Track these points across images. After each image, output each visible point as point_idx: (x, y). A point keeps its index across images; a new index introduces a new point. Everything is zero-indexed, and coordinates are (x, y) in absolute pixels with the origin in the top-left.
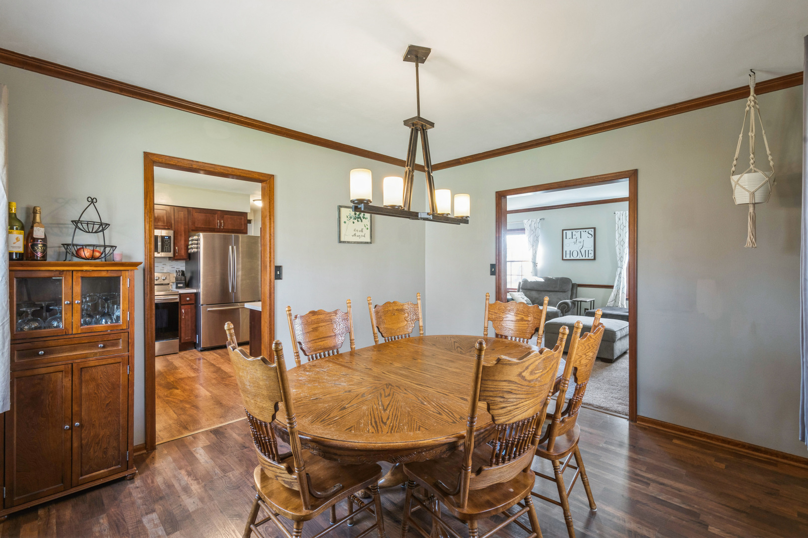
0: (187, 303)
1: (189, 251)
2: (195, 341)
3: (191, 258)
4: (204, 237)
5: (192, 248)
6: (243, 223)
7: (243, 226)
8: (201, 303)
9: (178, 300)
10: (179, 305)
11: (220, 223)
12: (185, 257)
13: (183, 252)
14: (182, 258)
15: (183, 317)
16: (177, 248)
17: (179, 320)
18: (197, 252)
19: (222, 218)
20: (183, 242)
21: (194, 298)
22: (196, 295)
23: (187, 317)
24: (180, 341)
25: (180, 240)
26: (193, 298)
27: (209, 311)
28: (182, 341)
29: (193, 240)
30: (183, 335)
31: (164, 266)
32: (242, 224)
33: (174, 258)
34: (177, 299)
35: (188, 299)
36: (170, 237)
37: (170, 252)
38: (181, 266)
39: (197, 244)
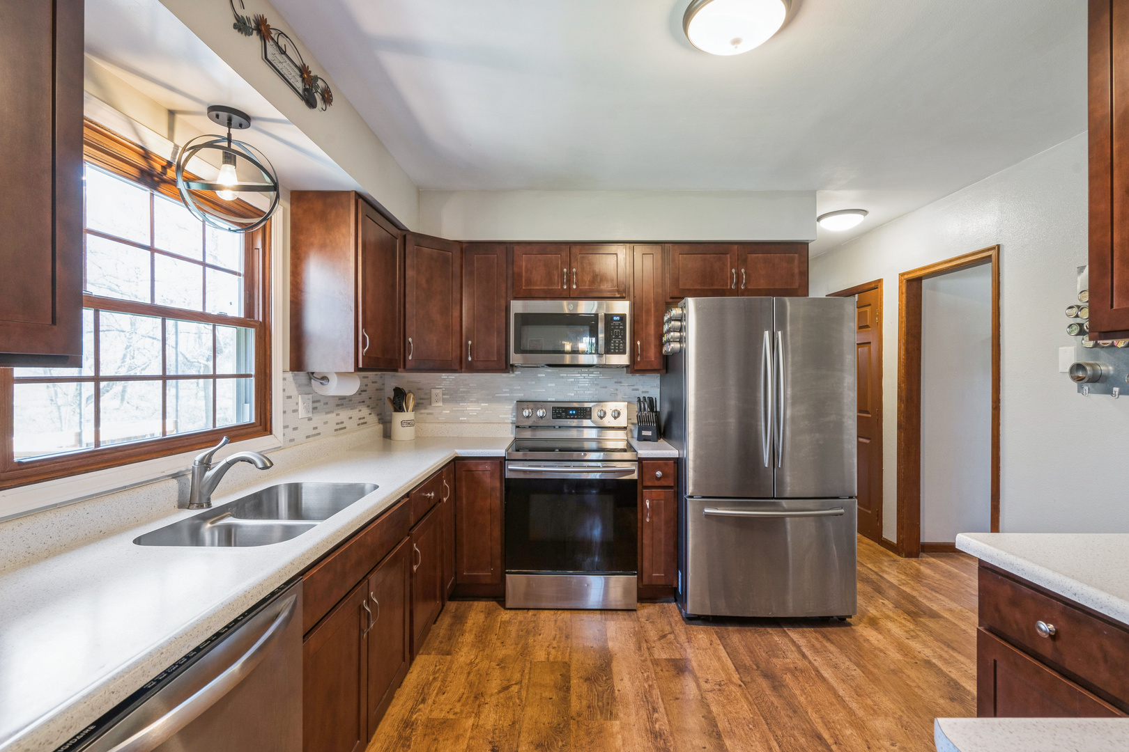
0: (657, 483)
1: (665, 349)
2: (675, 586)
3: (669, 365)
4: (698, 309)
5: (669, 341)
6: (796, 271)
7: (797, 277)
8: (690, 489)
9: (635, 476)
10: (639, 487)
11: (738, 274)
12: (656, 365)
13: (652, 354)
14: (649, 368)
15: (648, 520)
16: (639, 343)
17: (639, 525)
18: (681, 349)
19: (743, 261)
20: (652, 329)
21: (672, 472)
22: (679, 463)
23: (655, 519)
24: (640, 579)
25: (647, 324)
26: (671, 470)
27: (708, 516)
28: (646, 581)
29: (670, 320)
30: (646, 564)
31: (618, 386)
32: (793, 275)
33: (634, 368)
34: (632, 472)
35: (659, 473)
36: (623, 317)
37: (624, 353)
38: (651, 387)
39: (681, 330)
